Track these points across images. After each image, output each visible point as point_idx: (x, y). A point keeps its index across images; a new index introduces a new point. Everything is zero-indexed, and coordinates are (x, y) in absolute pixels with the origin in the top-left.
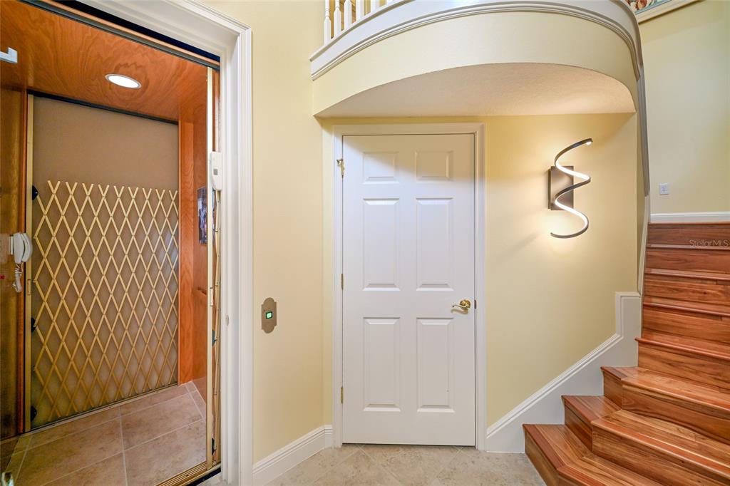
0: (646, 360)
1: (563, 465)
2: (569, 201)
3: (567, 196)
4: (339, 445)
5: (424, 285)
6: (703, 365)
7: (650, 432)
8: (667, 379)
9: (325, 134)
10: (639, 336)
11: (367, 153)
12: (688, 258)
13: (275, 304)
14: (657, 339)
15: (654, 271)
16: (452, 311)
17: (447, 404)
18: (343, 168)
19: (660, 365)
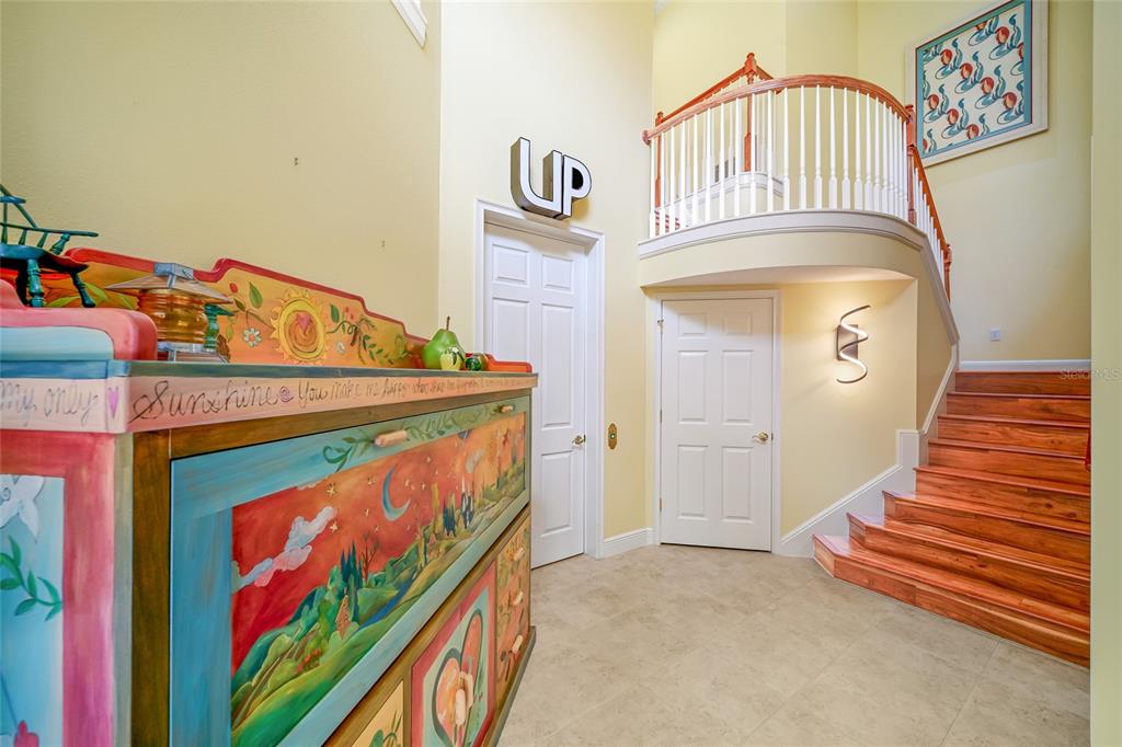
0: (922, 486)
2: (855, 353)
3: (853, 349)
4: (658, 544)
5: (729, 420)
10: (917, 466)
11: (682, 313)
13: (616, 429)
16: (753, 441)
17: (748, 517)
18: (662, 326)
19: (929, 488)
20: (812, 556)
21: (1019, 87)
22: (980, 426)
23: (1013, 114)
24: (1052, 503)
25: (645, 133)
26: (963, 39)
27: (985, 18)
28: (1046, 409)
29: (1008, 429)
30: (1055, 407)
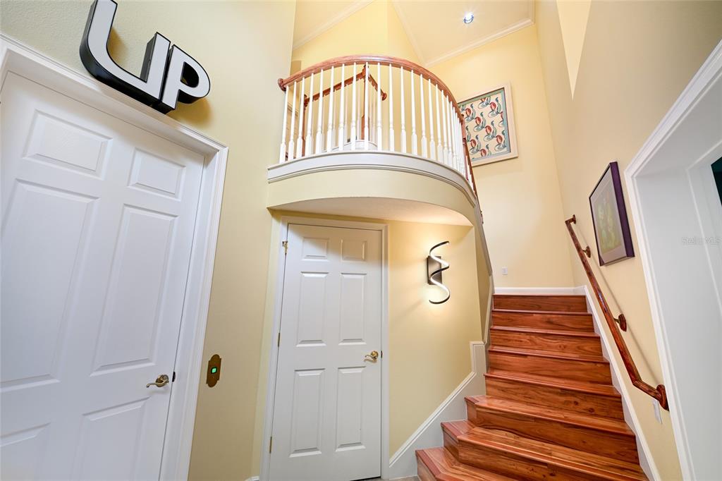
0: (490, 389)
1: (440, 473)
2: (439, 279)
3: (438, 275)
5: (345, 340)
6: (518, 388)
7: (490, 438)
8: (501, 401)
9: (274, 221)
10: (485, 372)
11: (307, 237)
12: (513, 318)
13: (220, 360)
14: (497, 374)
15: (496, 327)
16: (365, 360)
17: (359, 442)
18: (286, 248)
19: (495, 391)
20: (416, 475)
21: (503, 133)
22: (516, 335)
23: (501, 146)
24: (578, 400)
25: (282, 81)
26: (476, 104)
27: (484, 96)
28: (549, 322)
29: (533, 337)
30: (554, 320)
